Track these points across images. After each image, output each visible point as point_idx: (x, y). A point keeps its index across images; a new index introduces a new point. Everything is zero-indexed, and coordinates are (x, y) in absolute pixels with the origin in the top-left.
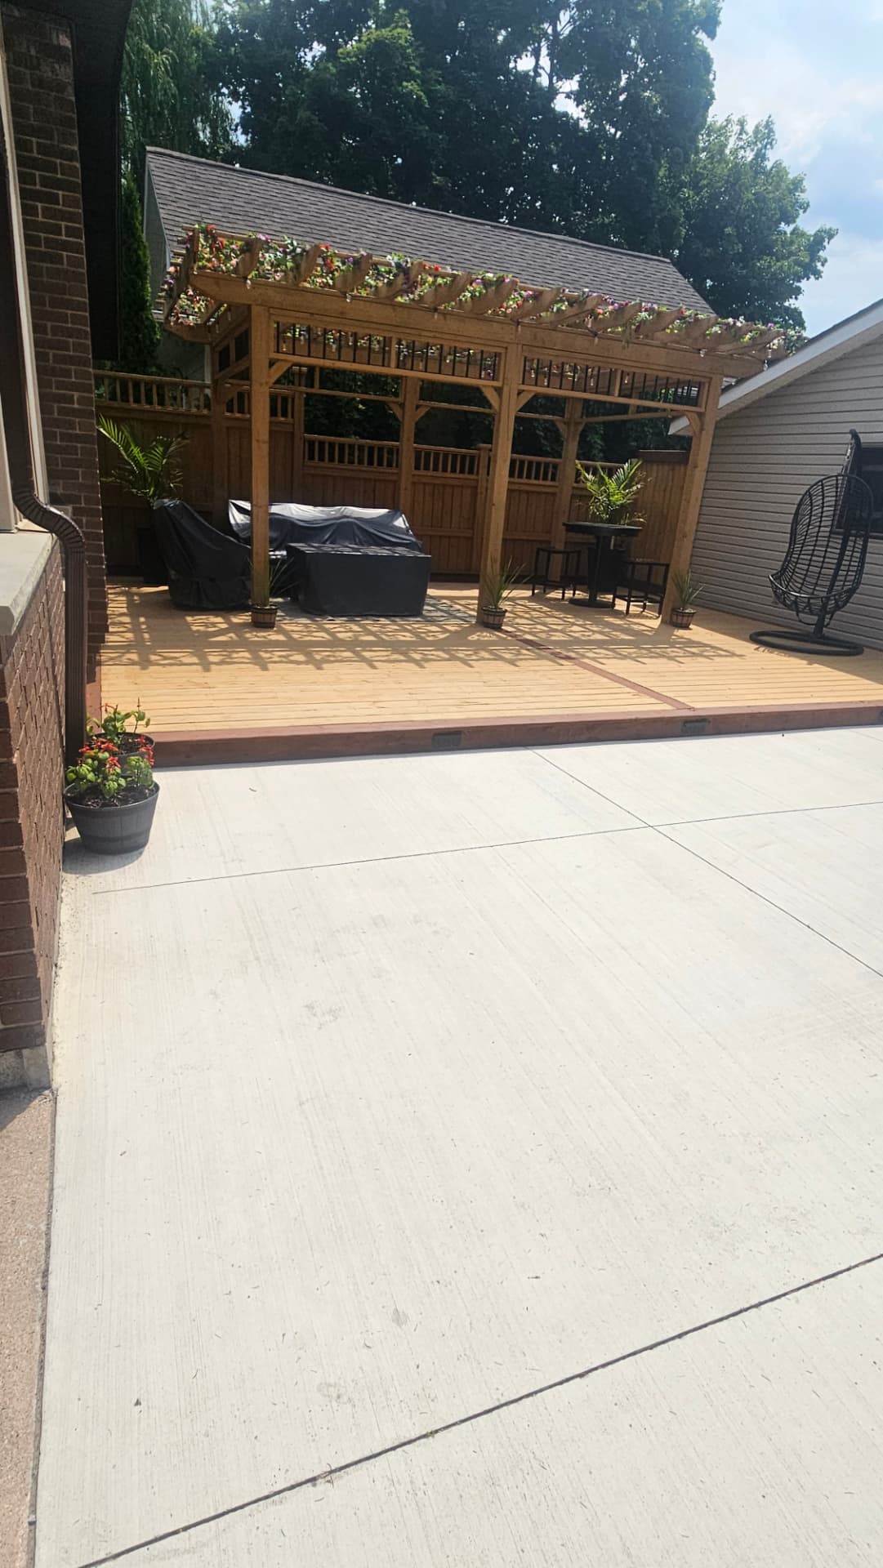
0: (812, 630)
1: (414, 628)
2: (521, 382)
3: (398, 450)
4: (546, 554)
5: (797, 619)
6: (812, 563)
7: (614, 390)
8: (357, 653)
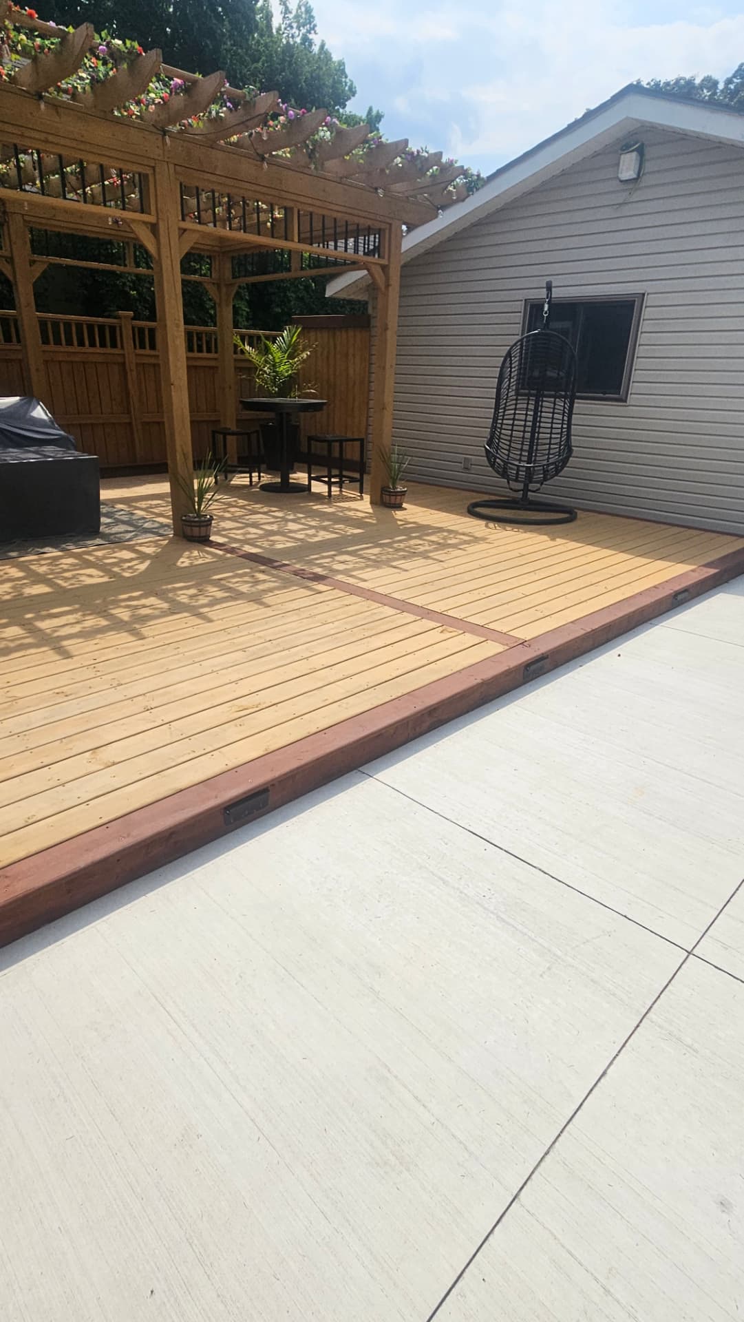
0: (521, 496)
1: (97, 557)
2: (180, 218)
3: (16, 321)
4: (221, 436)
5: (507, 486)
6: (515, 428)
7: (293, 235)
8: (28, 626)
